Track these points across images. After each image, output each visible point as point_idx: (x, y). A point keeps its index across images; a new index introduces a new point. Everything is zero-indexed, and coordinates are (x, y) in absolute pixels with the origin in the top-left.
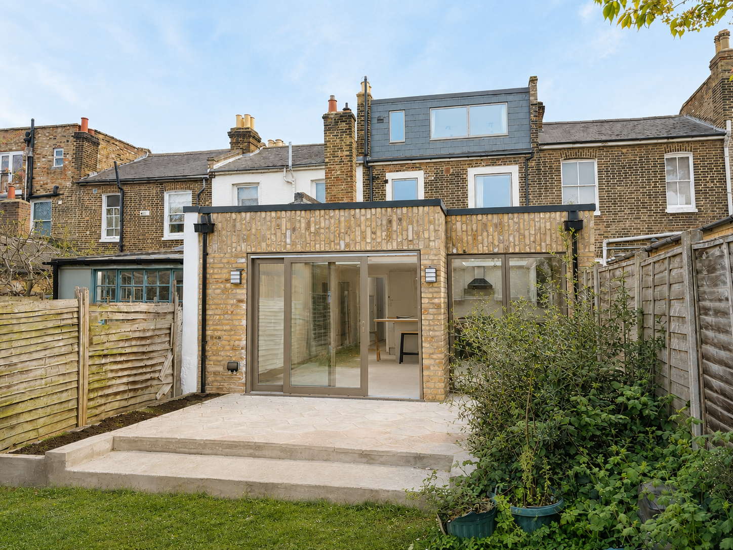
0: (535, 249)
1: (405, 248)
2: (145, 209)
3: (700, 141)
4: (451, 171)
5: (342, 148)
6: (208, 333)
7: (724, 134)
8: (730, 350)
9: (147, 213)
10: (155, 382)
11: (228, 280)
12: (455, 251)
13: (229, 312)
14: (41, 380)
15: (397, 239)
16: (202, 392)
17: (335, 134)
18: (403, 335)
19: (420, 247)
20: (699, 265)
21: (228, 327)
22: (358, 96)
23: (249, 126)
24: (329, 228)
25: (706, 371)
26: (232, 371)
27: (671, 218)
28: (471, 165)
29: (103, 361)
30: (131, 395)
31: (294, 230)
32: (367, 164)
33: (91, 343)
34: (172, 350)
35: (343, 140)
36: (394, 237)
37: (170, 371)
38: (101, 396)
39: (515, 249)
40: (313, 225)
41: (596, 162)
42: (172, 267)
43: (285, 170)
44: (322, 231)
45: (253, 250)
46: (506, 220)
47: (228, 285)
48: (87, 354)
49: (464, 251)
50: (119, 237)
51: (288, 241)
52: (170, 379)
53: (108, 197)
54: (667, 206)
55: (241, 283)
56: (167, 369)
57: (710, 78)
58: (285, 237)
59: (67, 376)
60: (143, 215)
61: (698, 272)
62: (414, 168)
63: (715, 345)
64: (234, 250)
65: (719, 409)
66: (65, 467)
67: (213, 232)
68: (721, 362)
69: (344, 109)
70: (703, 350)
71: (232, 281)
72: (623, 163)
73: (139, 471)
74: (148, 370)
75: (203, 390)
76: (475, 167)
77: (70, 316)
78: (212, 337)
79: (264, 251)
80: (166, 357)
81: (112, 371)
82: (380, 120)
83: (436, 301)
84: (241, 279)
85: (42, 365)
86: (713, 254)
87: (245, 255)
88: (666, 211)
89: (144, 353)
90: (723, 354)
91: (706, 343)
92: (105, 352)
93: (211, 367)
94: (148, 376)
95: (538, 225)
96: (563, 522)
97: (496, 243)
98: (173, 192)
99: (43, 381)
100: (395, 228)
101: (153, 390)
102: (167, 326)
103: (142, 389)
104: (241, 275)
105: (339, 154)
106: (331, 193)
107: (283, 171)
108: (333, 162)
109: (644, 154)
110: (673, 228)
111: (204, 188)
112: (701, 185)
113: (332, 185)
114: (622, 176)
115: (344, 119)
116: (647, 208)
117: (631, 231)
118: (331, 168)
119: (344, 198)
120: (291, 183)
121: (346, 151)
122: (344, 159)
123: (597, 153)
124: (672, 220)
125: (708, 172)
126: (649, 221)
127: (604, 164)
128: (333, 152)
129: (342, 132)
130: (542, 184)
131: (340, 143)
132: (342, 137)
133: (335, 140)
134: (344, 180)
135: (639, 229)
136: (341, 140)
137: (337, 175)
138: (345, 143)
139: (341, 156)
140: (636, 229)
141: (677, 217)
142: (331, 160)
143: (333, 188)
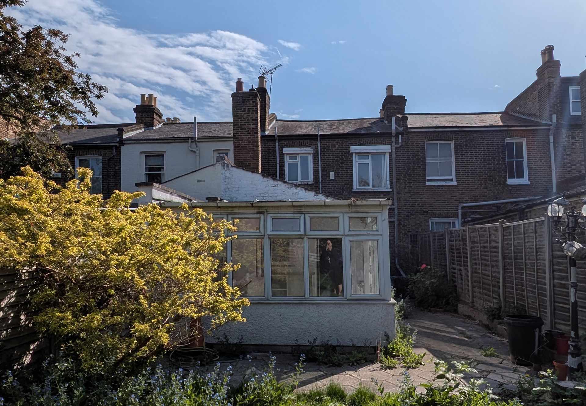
2: (57, 172)
3: (531, 130)
4: (337, 146)
5: (249, 122)
7: (550, 125)
9: (59, 175)
17: (243, 110)
23: (152, 104)
27: (510, 188)
35: (249, 116)
41: (453, 144)
43: (190, 141)
54: (508, 179)
57: (536, 82)
60: (55, 177)
69: (250, 90)
72: (474, 145)
88: (506, 182)
98: (82, 158)
105: (246, 127)
106: (238, 160)
107: (188, 142)
108: (241, 133)
109: (491, 139)
110: (513, 196)
111: (114, 154)
112: (532, 164)
113: (240, 153)
114: (473, 155)
115: (251, 98)
116: (492, 180)
117: (480, 198)
118: (239, 138)
119: (250, 164)
120: (195, 152)
121: (252, 125)
122: (251, 131)
123: (454, 136)
124: (511, 190)
125: (537, 153)
126: (494, 190)
127: (459, 145)
128: (241, 125)
129: (249, 109)
130: (410, 159)
131: (246, 118)
132: (249, 113)
133: (243, 115)
134: (251, 149)
135: (486, 196)
136: (247, 116)
137: (245, 144)
138: (252, 118)
139: (247, 129)
140: (484, 196)
141: (514, 188)
142: (239, 131)
143: (241, 156)
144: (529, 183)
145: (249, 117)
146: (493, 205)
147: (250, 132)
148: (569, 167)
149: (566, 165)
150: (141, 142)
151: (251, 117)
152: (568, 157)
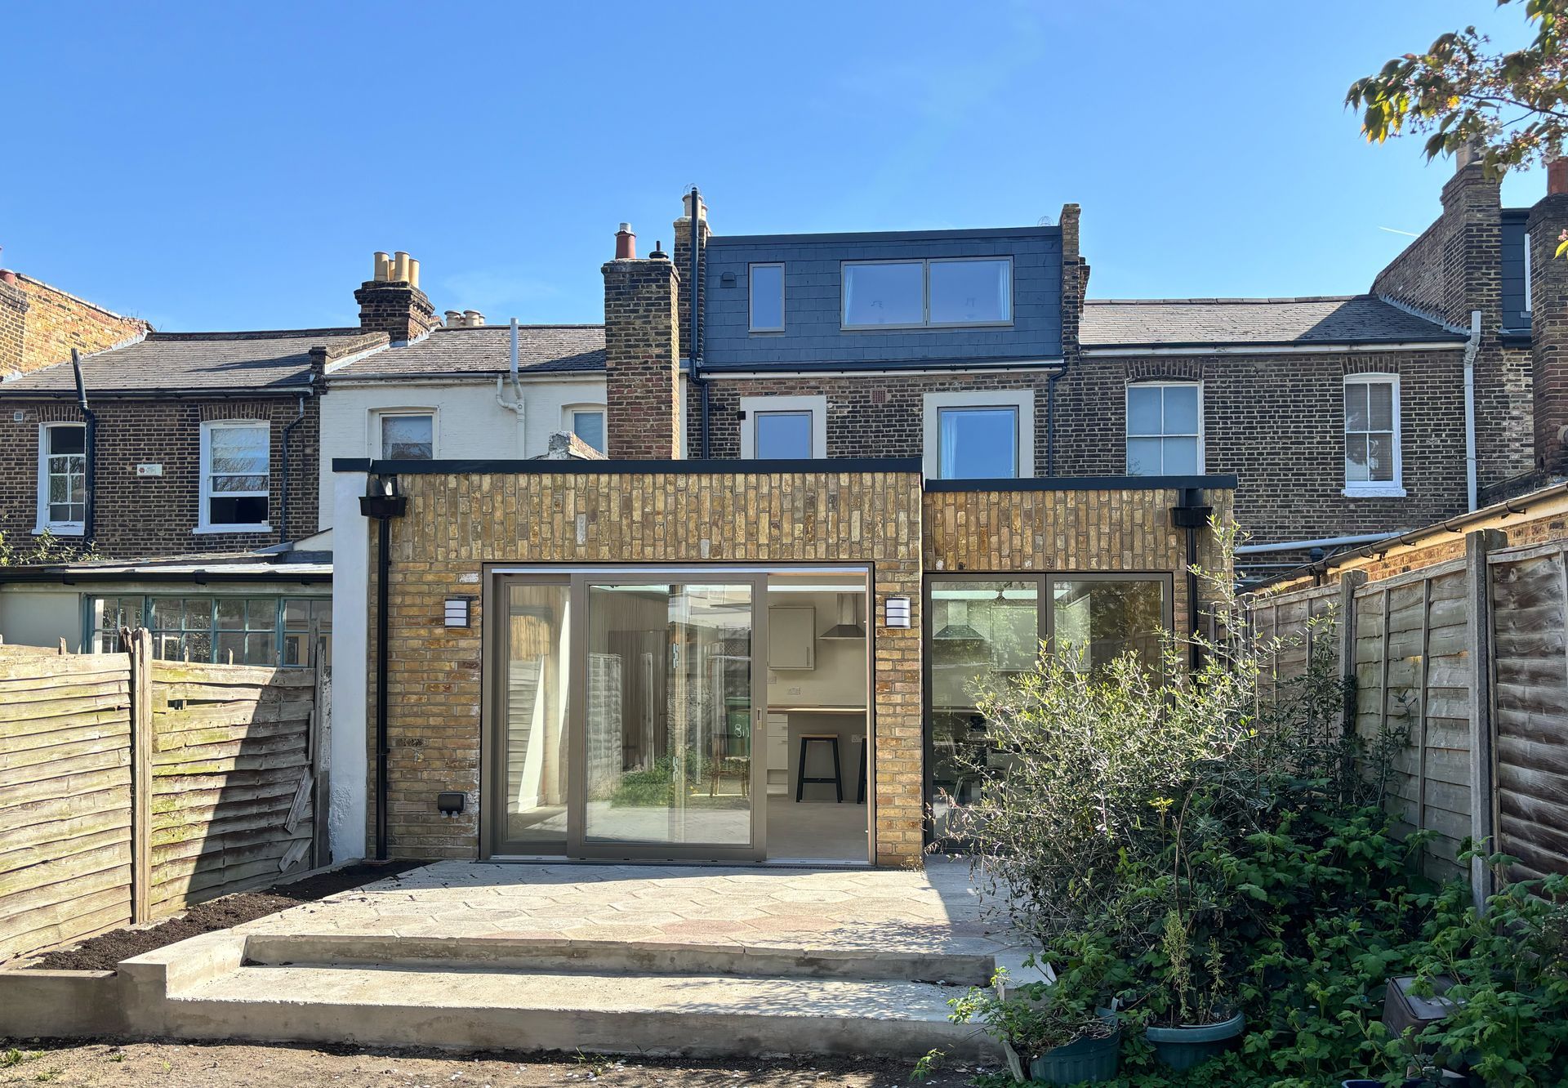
0: (1110, 564)
1: (844, 556)
2: (149, 461)
3: (1415, 352)
4: (888, 397)
5: (648, 340)
6: (394, 732)
7: (1466, 339)
8: (1561, 742)
9: (157, 470)
10: (279, 836)
11: (439, 620)
12: (940, 565)
13: (442, 688)
14: (61, 823)
15: (826, 540)
16: (378, 858)
17: (631, 307)
18: (805, 740)
19: (876, 556)
20: (1499, 593)
21: (439, 721)
22: (678, 226)
23: (405, 279)
24: (675, 513)
25: (1507, 783)
26: (450, 813)
27: (1352, 507)
28: (930, 387)
29: (177, 788)
30: (229, 861)
31: (593, 516)
32: (698, 375)
33: (155, 750)
34: (312, 767)
35: (649, 322)
36: (821, 534)
37: (308, 813)
38: (173, 862)
39: (1067, 564)
40: (637, 505)
41: (1200, 386)
42: (281, 591)
43: (500, 381)
44: (659, 519)
45: (498, 556)
46: (1049, 504)
47: (439, 631)
48: (151, 772)
49: (961, 566)
50: (83, 524)
51: (580, 539)
52: (307, 832)
53: (54, 430)
54: (1347, 483)
55: (468, 625)
56: (301, 807)
57: (1441, 220)
58: (575, 530)
59: (111, 816)
60: (145, 474)
61: (1496, 605)
62: (805, 388)
63: (1529, 735)
64: (453, 555)
65: (1533, 847)
66: (164, 991)
67: (402, 514)
68: (1539, 764)
69: (652, 255)
70: (1501, 746)
71: (448, 622)
72: (1259, 392)
73: (333, 997)
74: (265, 809)
75: (382, 851)
76: (938, 390)
77: (114, 689)
78: (401, 743)
79: (525, 559)
80: (298, 782)
81: (192, 809)
82: (728, 282)
83: (907, 666)
84: (468, 618)
85: (62, 792)
86: (1533, 572)
87: (478, 566)
88: (1343, 492)
89: (255, 772)
90: (1544, 749)
91: (1508, 732)
92: (180, 769)
93: (399, 805)
94: (263, 823)
95: (1116, 515)
96: (1249, 1049)
97: (1029, 550)
98: (219, 425)
99: (66, 826)
100: (822, 515)
101: (274, 853)
102: (302, 716)
103: (251, 849)
104: (469, 610)
105: (640, 351)
106: (620, 436)
107: (496, 383)
108: (626, 369)
109: (1303, 375)
110: (1358, 527)
111: (301, 416)
112: (1415, 442)
113: (623, 420)
114: (1255, 417)
115: (653, 276)
116: (1306, 485)
117: (1269, 533)
118: (621, 381)
119: (651, 447)
120: (513, 410)
121: (657, 346)
122: (653, 363)
123: (1204, 368)
124: (1356, 511)
125: (1429, 414)
126: (1308, 512)
127: (1216, 392)
128: (626, 346)
129: (648, 305)
130: (1084, 430)
131: (642, 328)
132: (648, 316)
133: (632, 320)
134: (652, 408)
135: (1289, 527)
136: (645, 323)
137: (637, 397)
138: (656, 328)
139: (643, 357)
140: (1281, 527)
141: (1364, 506)
142: (622, 364)
143: (627, 426)
144: (1403, 493)
145: (648, 326)
146: (1305, 551)
147: (649, 365)
148: (1516, 451)
149: (1508, 446)
150: (372, 383)
151: (653, 325)
152: (1513, 423)
